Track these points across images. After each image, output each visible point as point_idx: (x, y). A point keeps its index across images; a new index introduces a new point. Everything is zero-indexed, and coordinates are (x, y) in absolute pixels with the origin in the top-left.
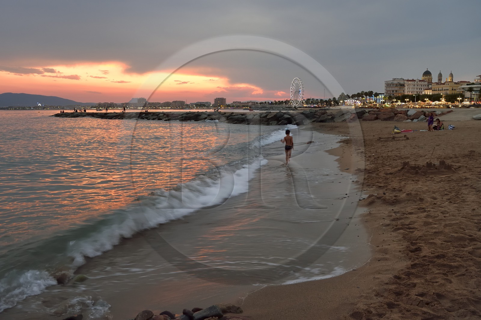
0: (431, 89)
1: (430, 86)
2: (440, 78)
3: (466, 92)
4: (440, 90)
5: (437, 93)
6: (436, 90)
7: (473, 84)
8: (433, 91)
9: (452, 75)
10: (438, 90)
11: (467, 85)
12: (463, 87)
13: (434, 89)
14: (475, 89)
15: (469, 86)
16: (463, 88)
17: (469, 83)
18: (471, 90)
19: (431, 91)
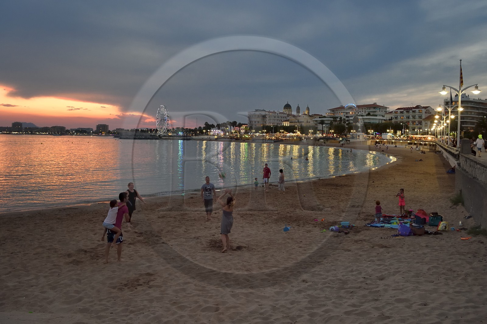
0: (289, 121)
1: (288, 118)
2: (298, 111)
3: (318, 124)
4: (296, 122)
5: (294, 125)
6: (293, 122)
7: (325, 117)
8: (290, 122)
9: (308, 109)
10: (295, 122)
11: (320, 117)
12: (316, 119)
13: (291, 121)
14: (326, 122)
15: (321, 119)
16: (316, 121)
17: (321, 116)
18: (322, 123)
19: (288, 123)
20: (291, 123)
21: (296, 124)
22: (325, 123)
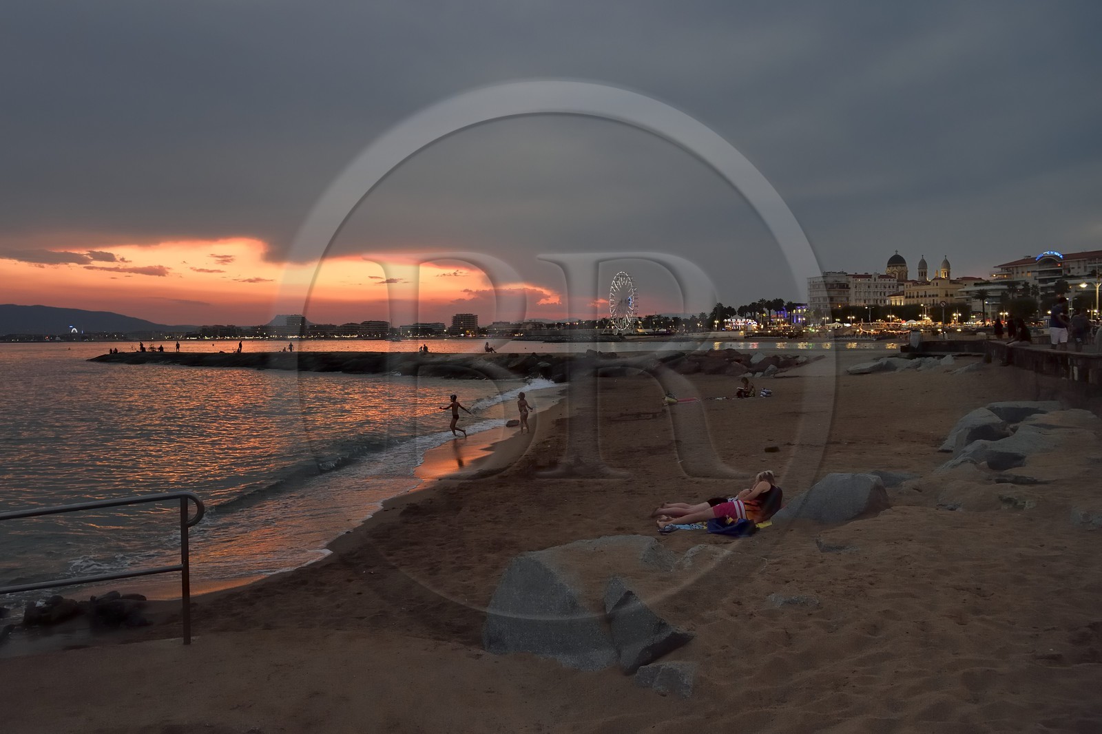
0: (903, 295)
1: (901, 288)
2: (923, 270)
3: (973, 300)
4: (921, 296)
5: (916, 302)
6: (913, 297)
7: (988, 283)
8: (906, 297)
9: (947, 265)
10: (918, 297)
11: (976, 285)
12: (967, 289)
13: (908, 295)
14: (991, 294)
15: (978, 288)
16: (967, 292)
17: (979, 282)
18: (982, 296)
19: (902, 298)
20: (908, 300)
21: (920, 300)
22: (989, 297)
